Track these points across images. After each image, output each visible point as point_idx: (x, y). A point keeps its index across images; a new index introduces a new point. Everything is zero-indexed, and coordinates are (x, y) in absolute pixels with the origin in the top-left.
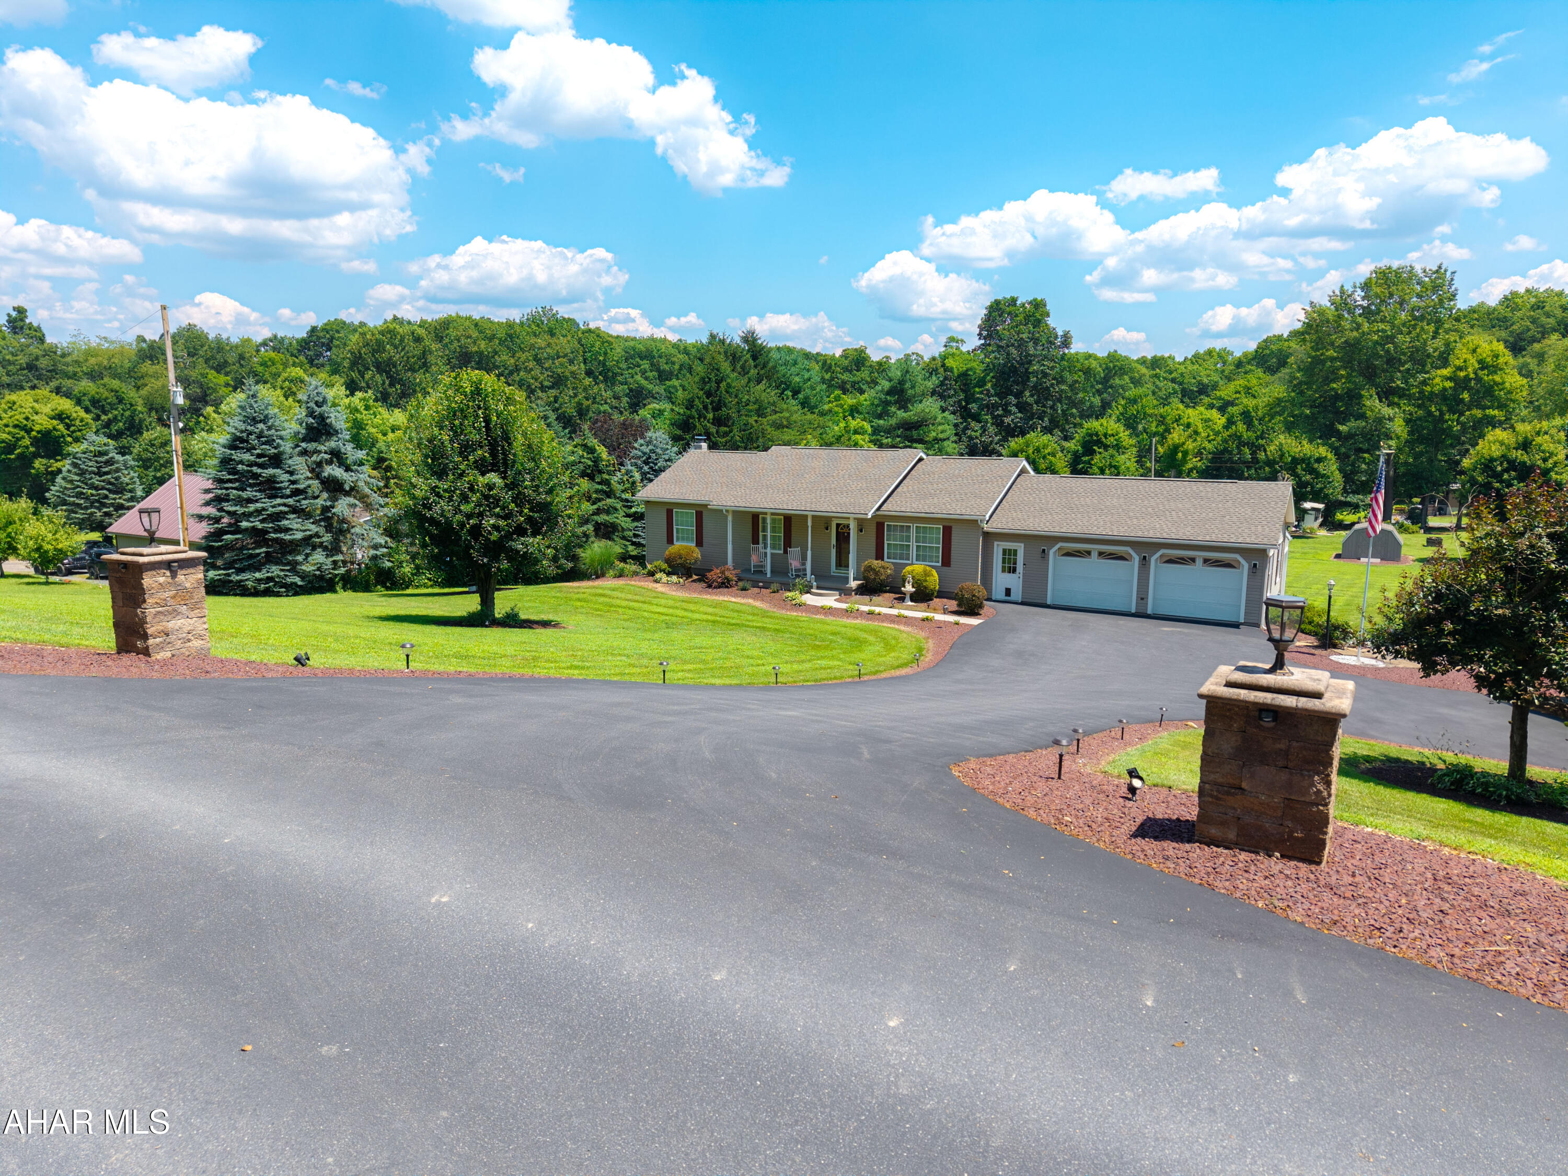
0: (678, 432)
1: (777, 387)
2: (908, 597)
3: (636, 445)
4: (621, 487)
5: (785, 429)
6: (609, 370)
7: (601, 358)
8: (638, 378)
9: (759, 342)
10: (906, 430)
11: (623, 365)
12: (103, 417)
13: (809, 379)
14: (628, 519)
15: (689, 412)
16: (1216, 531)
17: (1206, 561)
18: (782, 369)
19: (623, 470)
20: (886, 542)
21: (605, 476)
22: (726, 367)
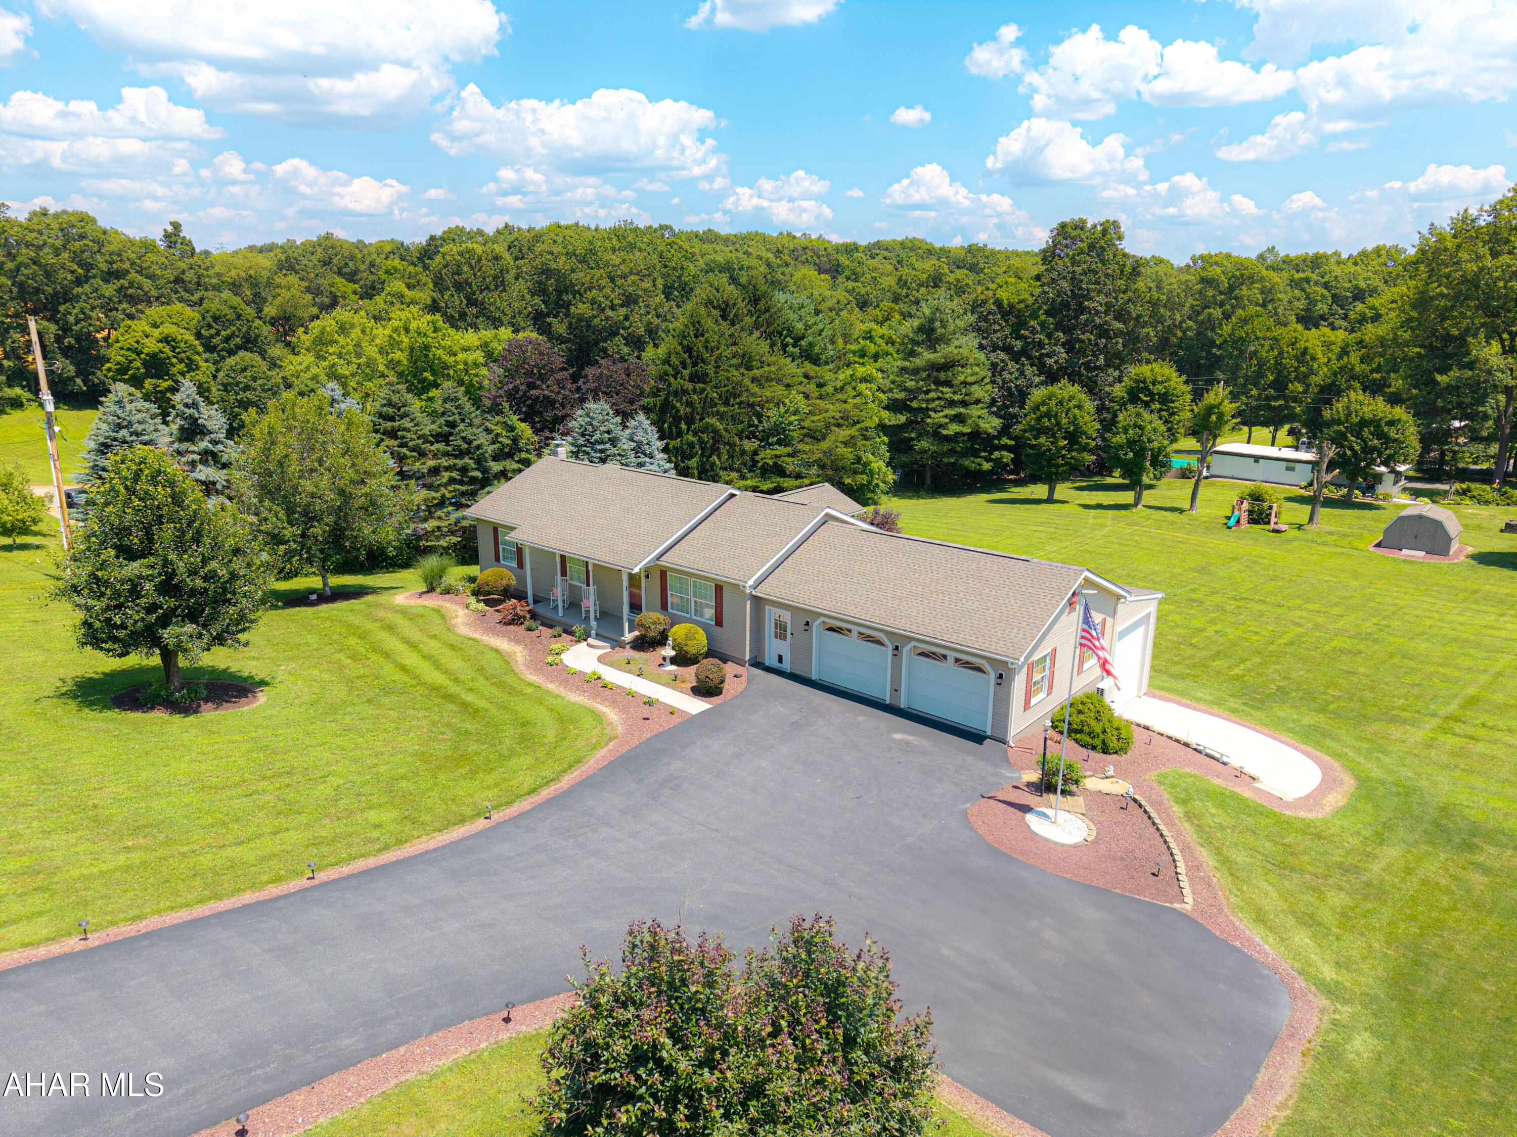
2: (668, 660)
10: (933, 371)
12: (223, 333)
17: (957, 660)
20: (669, 592)
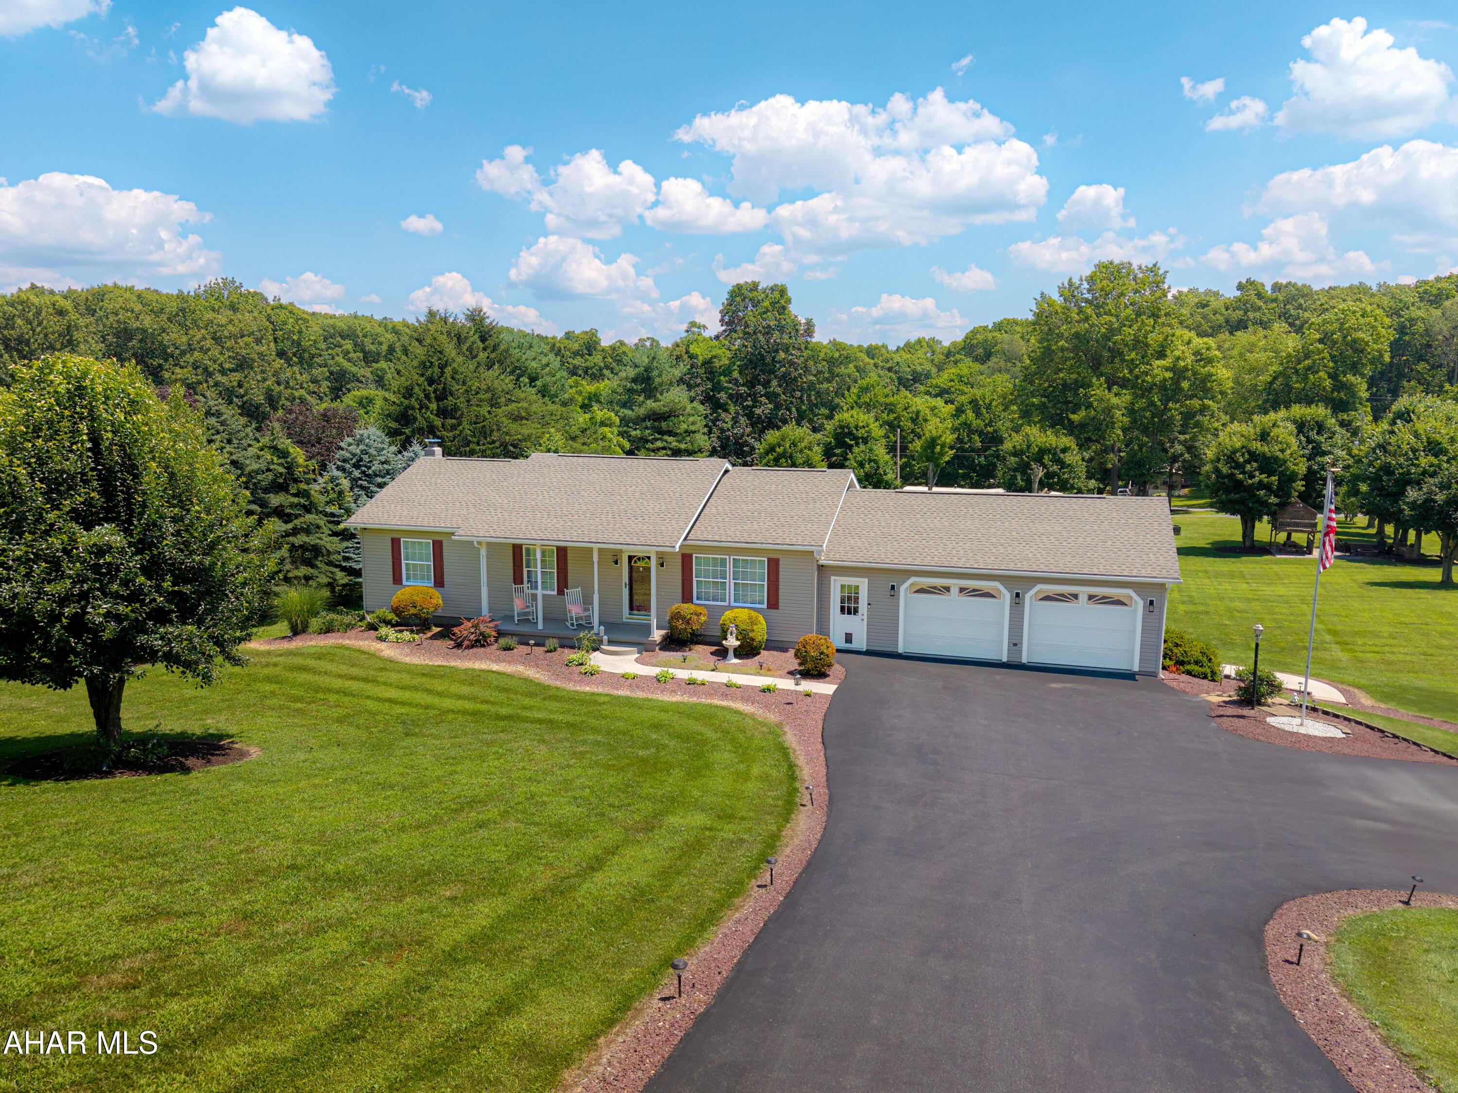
0: (394, 425)
1: (512, 372)
2: (731, 653)
3: (342, 444)
4: (323, 499)
5: (524, 422)
6: (304, 351)
7: (295, 337)
8: (340, 359)
9: (488, 321)
10: (655, 420)
11: (323, 346)
13: (548, 365)
14: (336, 539)
15: (406, 402)
16: (1102, 561)
17: (1091, 598)
18: (515, 352)
19: (327, 476)
20: (695, 579)
21: (303, 486)
22: (450, 350)
